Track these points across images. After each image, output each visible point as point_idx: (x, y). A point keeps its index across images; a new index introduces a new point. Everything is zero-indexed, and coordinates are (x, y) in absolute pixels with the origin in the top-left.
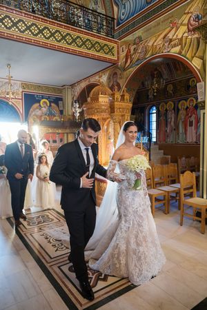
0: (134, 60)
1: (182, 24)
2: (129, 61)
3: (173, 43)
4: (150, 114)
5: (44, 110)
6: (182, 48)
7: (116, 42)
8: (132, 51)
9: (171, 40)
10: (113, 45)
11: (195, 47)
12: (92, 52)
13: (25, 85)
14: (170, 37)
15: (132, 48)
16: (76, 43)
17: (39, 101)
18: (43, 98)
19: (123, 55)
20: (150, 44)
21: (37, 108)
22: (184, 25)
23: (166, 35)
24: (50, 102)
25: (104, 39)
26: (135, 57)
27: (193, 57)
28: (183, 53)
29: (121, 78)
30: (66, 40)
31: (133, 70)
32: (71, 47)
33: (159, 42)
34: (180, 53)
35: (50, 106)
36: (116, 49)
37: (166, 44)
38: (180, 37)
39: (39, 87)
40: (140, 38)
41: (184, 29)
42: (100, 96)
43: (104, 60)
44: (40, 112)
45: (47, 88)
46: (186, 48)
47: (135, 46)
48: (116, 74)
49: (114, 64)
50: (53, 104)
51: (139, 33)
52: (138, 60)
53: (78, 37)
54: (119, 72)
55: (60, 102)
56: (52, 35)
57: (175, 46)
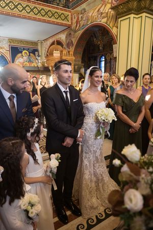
0: (82, 25)
1: (108, 3)
2: (78, 25)
3: (103, 15)
4: (100, 61)
5: (25, 58)
6: (108, 20)
7: (70, 12)
8: (80, 19)
9: (102, 13)
10: (68, 13)
11: (115, 20)
12: (53, 19)
13: (11, 40)
14: (101, 11)
15: (80, 16)
16: (41, 13)
17: (21, 52)
18: (24, 50)
19: (74, 21)
20: (90, 15)
21: (20, 57)
22: (109, 3)
23: (99, 10)
24: (29, 53)
25: (61, 10)
26: (82, 23)
27: (113, 27)
28: (108, 23)
29: (73, 38)
30: (33, 12)
31: (80, 32)
32: (37, 17)
33: (95, 14)
34: (106, 23)
35: (29, 55)
36: (70, 16)
37: (99, 16)
38: (106, 11)
39: (21, 41)
40: (84, 9)
41: (109, 6)
42: (54, 52)
43: (62, 25)
44: (22, 59)
45: (27, 42)
46: (110, 20)
47: (82, 15)
48: (70, 34)
49: (69, 27)
50: (31, 54)
51: (84, 6)
52: (83, 25)
53: (42, 9)
54: (72, 33)
55: (36, 53)
56: (24, 8)
57: (104, 17)
